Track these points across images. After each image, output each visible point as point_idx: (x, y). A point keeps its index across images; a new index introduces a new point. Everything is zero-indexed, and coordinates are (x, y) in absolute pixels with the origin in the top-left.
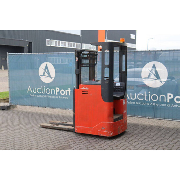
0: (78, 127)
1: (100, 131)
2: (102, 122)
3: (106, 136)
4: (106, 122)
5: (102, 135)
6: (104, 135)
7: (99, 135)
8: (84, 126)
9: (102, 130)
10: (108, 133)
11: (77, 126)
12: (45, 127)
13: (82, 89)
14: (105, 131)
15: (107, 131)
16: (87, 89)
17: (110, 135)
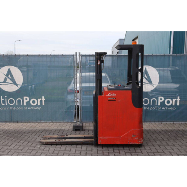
0: (103, 138)
1: (130, 139)
2: (132, 130)
3: (138, 144)
4: (137, 129)
5: (132, 143)
6: (135, 143)
7: (128, 144)
8: (110, 136)
9: (132, 138)
10: (139, 140)
11: (101, 137)
12: (49, 143)
13: (108, 95)
14: (136, 139)
15: (138, 138)
16: (115, 95)
17: (141, 142)
